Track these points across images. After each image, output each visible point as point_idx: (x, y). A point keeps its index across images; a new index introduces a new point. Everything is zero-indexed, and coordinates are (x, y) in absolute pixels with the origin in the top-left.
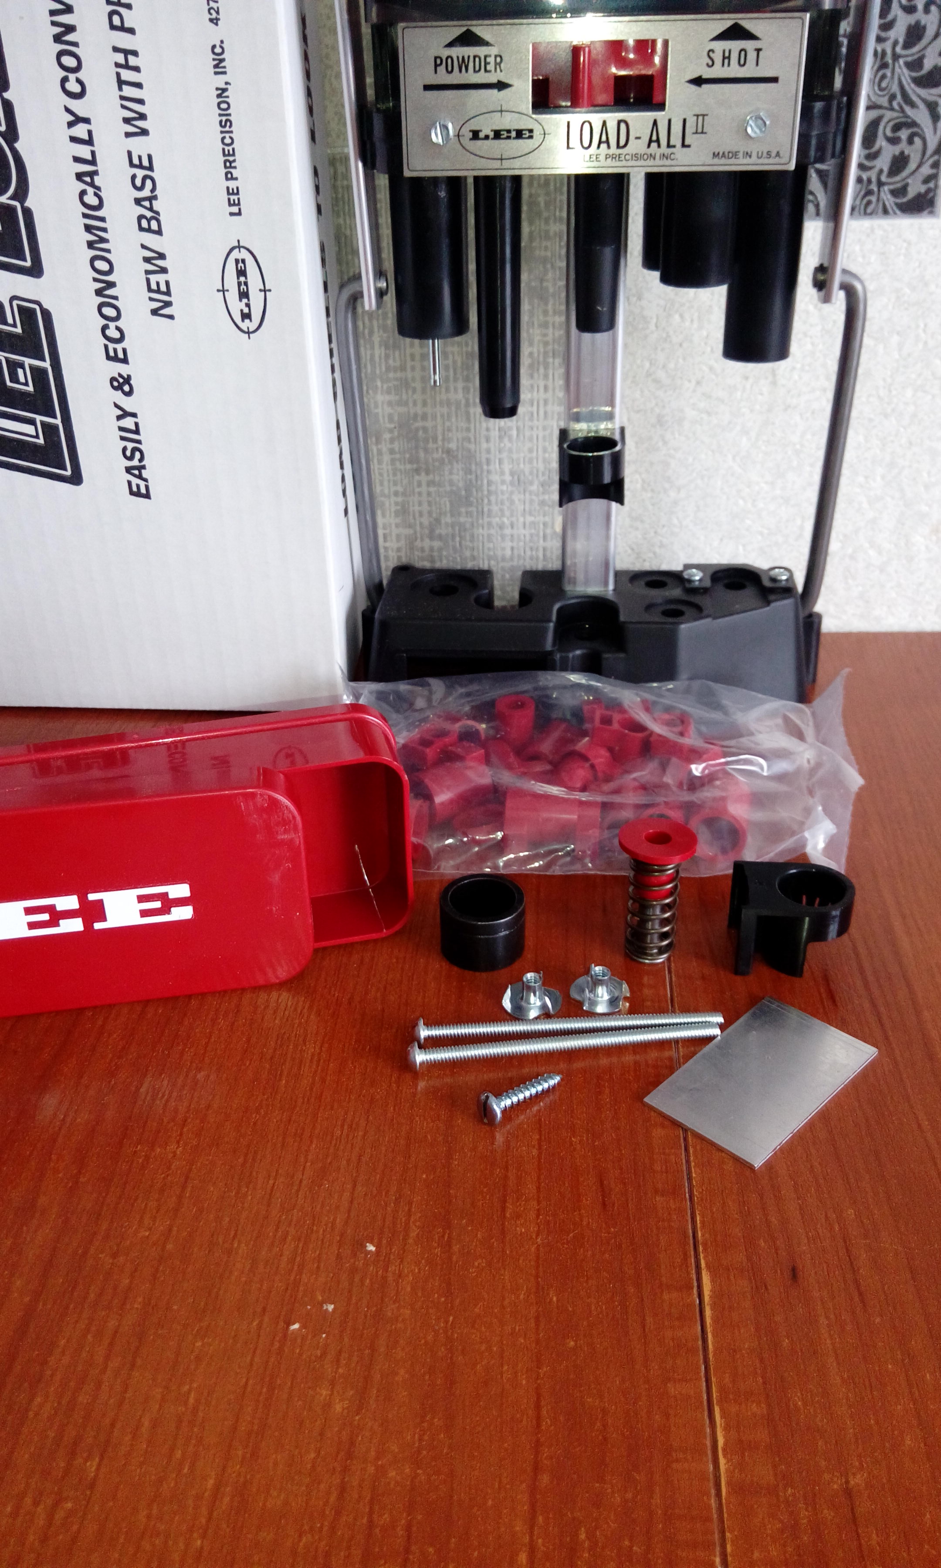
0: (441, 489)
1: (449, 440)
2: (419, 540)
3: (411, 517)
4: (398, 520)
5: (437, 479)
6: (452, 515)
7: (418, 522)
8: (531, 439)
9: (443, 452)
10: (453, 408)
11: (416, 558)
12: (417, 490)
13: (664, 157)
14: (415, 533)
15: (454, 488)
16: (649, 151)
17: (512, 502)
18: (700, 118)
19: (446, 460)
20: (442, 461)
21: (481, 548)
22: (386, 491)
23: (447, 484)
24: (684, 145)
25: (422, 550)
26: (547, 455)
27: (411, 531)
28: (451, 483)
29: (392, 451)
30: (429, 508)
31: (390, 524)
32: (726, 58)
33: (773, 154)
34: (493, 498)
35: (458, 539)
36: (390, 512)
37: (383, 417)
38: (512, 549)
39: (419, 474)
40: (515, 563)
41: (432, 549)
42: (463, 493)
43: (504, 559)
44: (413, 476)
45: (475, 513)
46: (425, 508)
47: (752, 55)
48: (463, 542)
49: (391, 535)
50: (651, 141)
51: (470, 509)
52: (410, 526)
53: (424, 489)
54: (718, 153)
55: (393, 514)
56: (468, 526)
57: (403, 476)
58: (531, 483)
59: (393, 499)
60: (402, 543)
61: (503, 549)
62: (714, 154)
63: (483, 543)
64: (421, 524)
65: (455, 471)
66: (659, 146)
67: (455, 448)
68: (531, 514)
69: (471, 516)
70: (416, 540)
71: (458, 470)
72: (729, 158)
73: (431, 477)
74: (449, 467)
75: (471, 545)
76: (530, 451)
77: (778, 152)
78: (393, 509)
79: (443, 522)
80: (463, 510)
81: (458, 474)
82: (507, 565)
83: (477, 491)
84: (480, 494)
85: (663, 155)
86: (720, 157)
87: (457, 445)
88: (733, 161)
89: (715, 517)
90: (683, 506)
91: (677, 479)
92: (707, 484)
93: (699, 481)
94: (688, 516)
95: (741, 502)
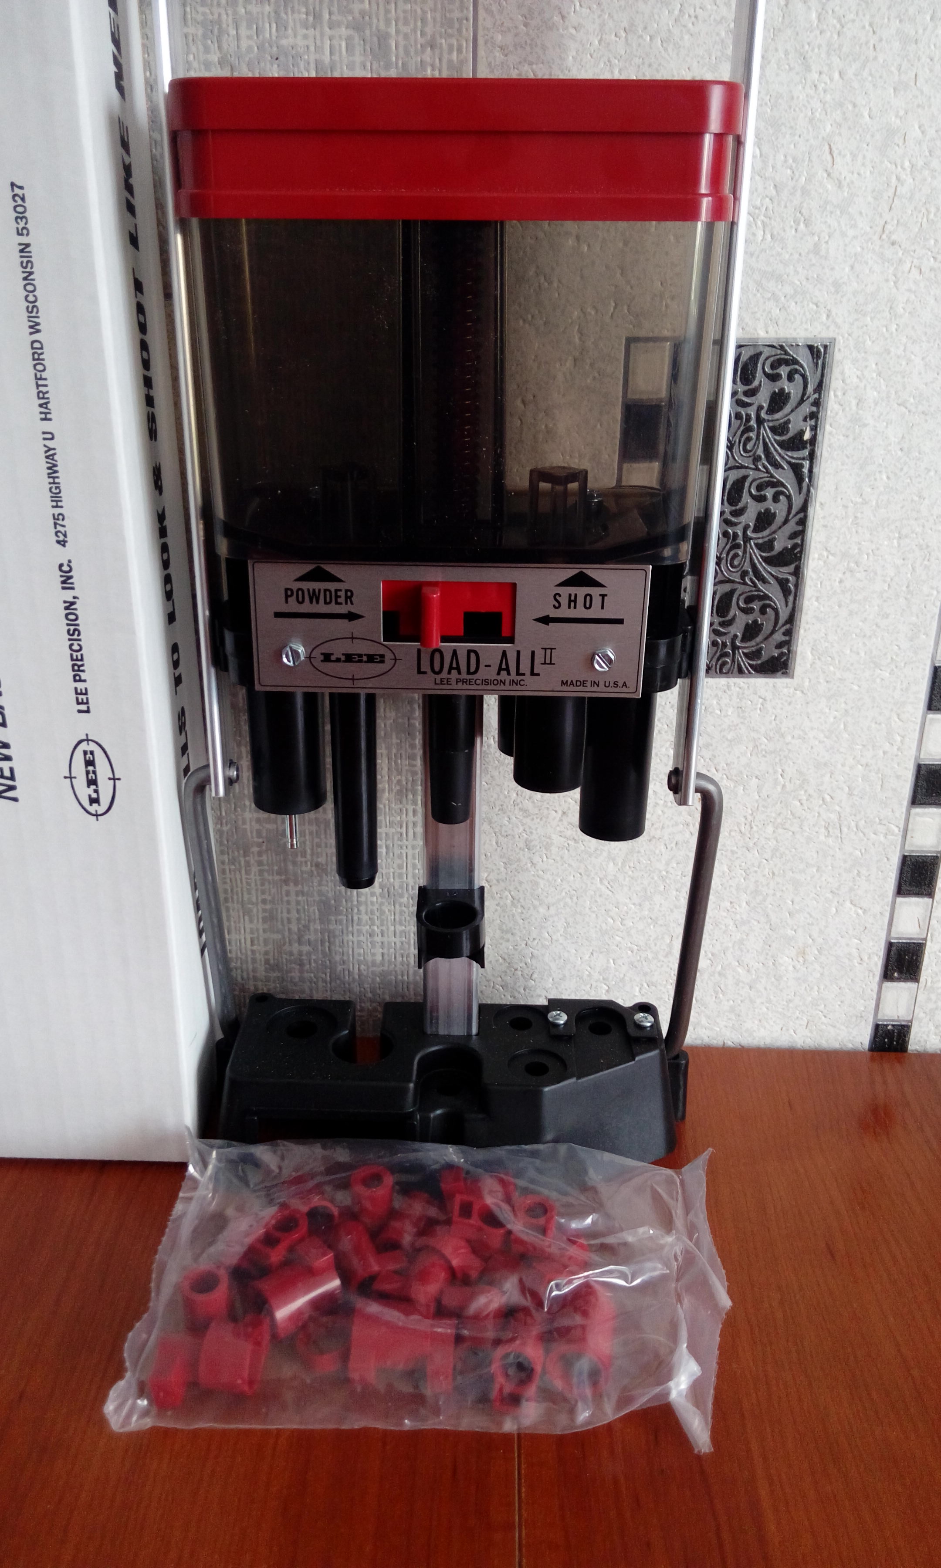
0: (310, 899)
2: (287, 945)
3: (279, 923)
4: (266, 926)
5: (306, 889)
6: (322, 922)
7: (286, 928)
8: (400, 856)
9: (311, 866)
10: (322, 826)
11: (284, 961)
12: (285, 899)
13: (513, 682)
14: (284, 938)
15: (324, 898)
16: (499, 678)
17: (382, 912)
18: (548, 651)
19: (315, 873)
21: (351, 952)
22: (254, 899)
24: (533, 673)
25: (291, 953)
27: (279, 936)
28: (320, 893)
29: (260, 863)
30: (297, 916)
31: (258, 930)
32: (572, 601)
33: (620, 684)
34: (362, 908)
35: (327, 944)
36: (257, 918)
37: (252, 832)
38: (383, 954)
39: (287, 885)
40: (386, 968)
41: (300, 953)
42: (333, 902)
43: (374, 964)
44: (281, 887)
45: (345, 921)
46: (294, 915)
47: (597, 601)
48: (333, 947)
49: (258, 938)
50: (500, 669)
51: (340, 917)
52: (278, 932)
53: (293, 898)
54: (567, 681)
55: (261, 920)
56: (337, 933)
57: (271, 886)
58: (402, 896)
59: (261, 906)
60: (270, 947)
61: (374, 955)
62: (562, 681)
63: (353, 949)
64: (289, 929)
65: (324, 882)
66: (509, 674)
67: (324, 862)
68: (401, 924)
69: (341, 924)
70: (284, 944)
71: (327, 881)
72: (577, 686)
73: (299, 887)
74: (319, 878)
75: (340, 950)
76: (400, 867)
77: (625, 683)
78: (260, 916)
79: (312, 928)
80: (333, 918)
81: (327, 885)
82: (378, 970)
83: (346, 901)
84: (349, 905)
85: (513, 681)
86: (569, 684)
87: (327, 860)
88: (581, 688)
89: (585, 933)
90: (554, 922)
91: (547, 897)
92: (576, 903)
93: (568, 900)
94: (558, 931)
95: (610, 921)
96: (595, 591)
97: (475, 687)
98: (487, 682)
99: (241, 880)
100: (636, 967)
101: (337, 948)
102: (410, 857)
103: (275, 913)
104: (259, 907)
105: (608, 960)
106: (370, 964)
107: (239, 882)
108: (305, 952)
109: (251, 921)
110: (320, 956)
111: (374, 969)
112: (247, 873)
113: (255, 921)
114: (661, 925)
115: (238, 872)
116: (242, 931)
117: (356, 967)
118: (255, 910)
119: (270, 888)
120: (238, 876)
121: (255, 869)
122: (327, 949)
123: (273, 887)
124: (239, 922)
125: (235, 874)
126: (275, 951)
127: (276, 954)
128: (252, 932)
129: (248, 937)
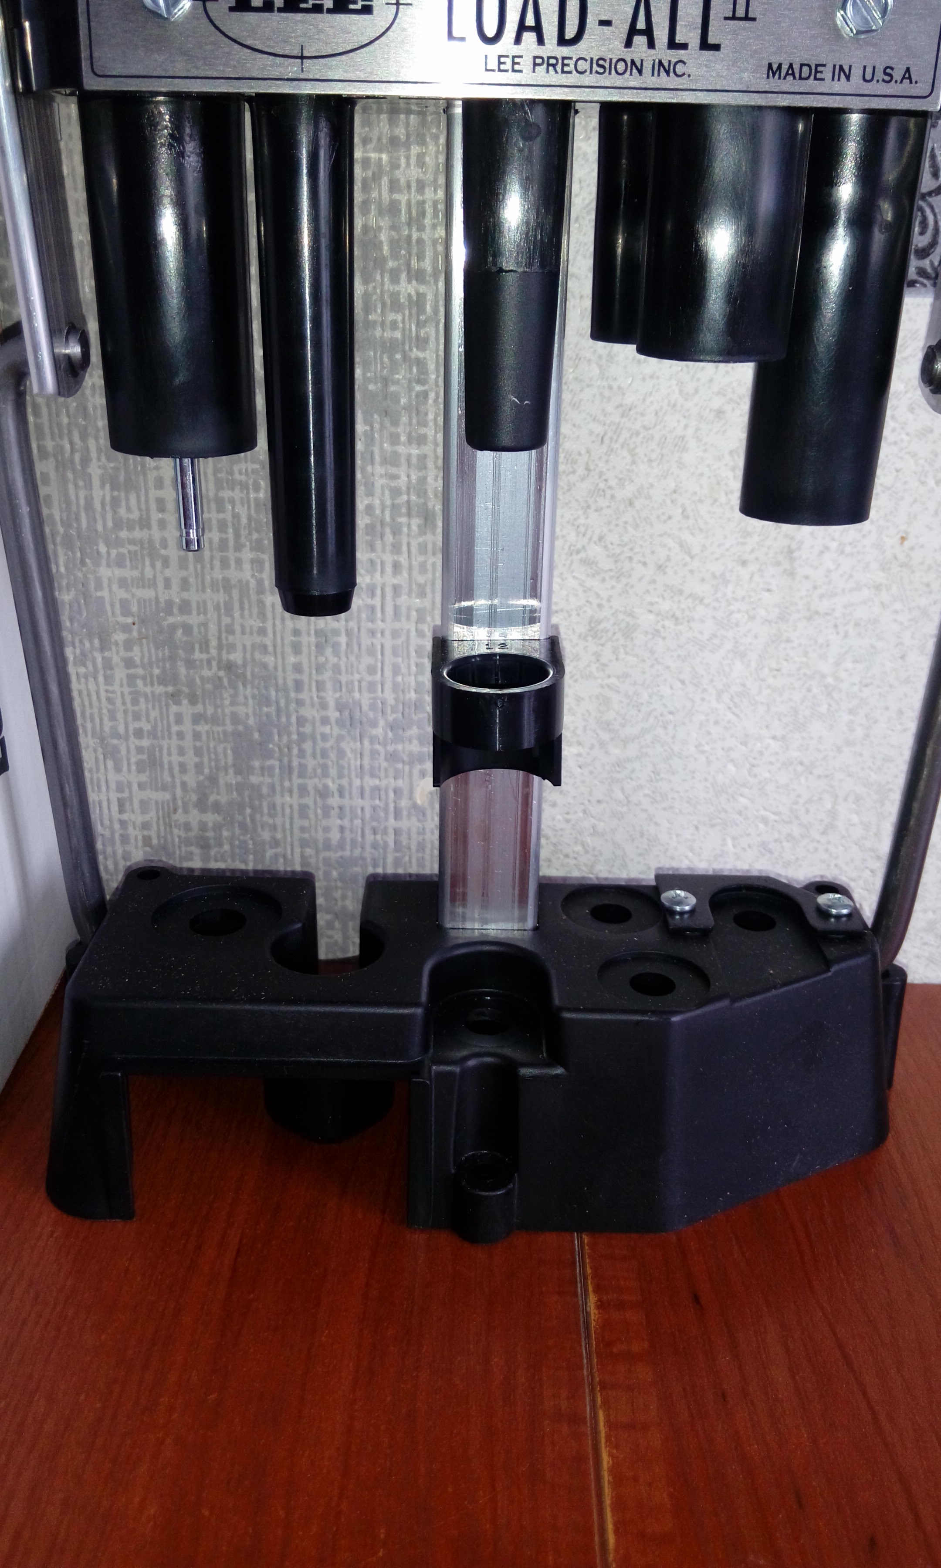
0: (216, 729)
1: (232, 648)
2: (180, 811)
3: (166, 773)
4: (144, 778)
5: (210, 711)
6: (238, 772)
7: (178, 782)
8: (371, 652)
9: (219, 669)
10: (235, 594)
11: (177, 840)
12: (175, 729)
13: (661, 67)
14: (174, 799)
15: (241, 728)
16: (628, 55)
17: (341, 754)
19: (225, 681)
20: (218, 683)
21: (288, 826)
22: (121, 729)
23: (228, 722)
24: (705, 45)
25: (187, 827)
26: (399, 679)
27: (167, 796)
28: (236, 719)
29: (129, 663)
30: (197, 759)
31: (130, 784)
33: (898, 75)
34: (308, 746)
35: (248, 811)
36: (129, 764)
37: (112, 605)
38: (342, 829)
39: (178, 703)
40: (347, 853)
41: (203, 827)
42: (256, 735)
43: (327, 847)
44: (167, 705)
45: (277, 771)
46: (191, 759)
48: (258, 816)
49: (131, 799)
50: (633, 31)
51: (269, 763)
52: (164, 788)
53: (187, 727)
54: (780, 66)
55: (134, 768)
56: (265, 790)
57: (150, 706)
58: (374, 724)
59: (134, 742)
60: (151, 815)
61: (327, 829)
62: (770, 66)
63: (292, 818)
64: (184, 784)
65: (241, 699)
66: (651, 44)
67: (240, 662)
68: (373, 775)
69: (271, 775)
70: (175, 810)
71: (246, 698)
72: (801, 78)
73: (199, 708)
74: (232, 691)
75: (271, 821)
76: (371, 670)
77: (908, 70)
78: (133, 760)
79: (222, 782)
80: (257, 764)
82: (334, 856)
83: (279, 735)
84: (285, 739)
85: (661, 63)
86: (783, 74)
87: (244, 657)
88: (811, 84)
89: (687, 791)
90: (633, 771)
91: (623, 726)
92: (674, 737)
93: (660, 731)
94: (641, 787)
95: (731, 767)
97: (574, 79)
98: (601, 65)
99: (98, 693)
100: (770, 852)
101: (266, 818)
102: (388, 652)
103: (157, 754)
104: (130, 743)
105: (724, 840)
106: (321, 846)
107: (94, 697)
108: (210, 825)
109: (118, 770)
110: (237, 831)
111: (327, 854)
112: (108, 680)
113: (125, 768)
114: (819, 777)
115: (91, 680)
116: (104, 788)
117: (297, 850)
118: (123, 751)
119: (147, 709)
120: (92, 686)
121: (120, 674)
122: (248, 819)
123: (154, 707)
124: (98, 770)
125: (86, 684)
126: (161, 822)
127: (162, 828)
128: (120, 788)
129: (114, 796)
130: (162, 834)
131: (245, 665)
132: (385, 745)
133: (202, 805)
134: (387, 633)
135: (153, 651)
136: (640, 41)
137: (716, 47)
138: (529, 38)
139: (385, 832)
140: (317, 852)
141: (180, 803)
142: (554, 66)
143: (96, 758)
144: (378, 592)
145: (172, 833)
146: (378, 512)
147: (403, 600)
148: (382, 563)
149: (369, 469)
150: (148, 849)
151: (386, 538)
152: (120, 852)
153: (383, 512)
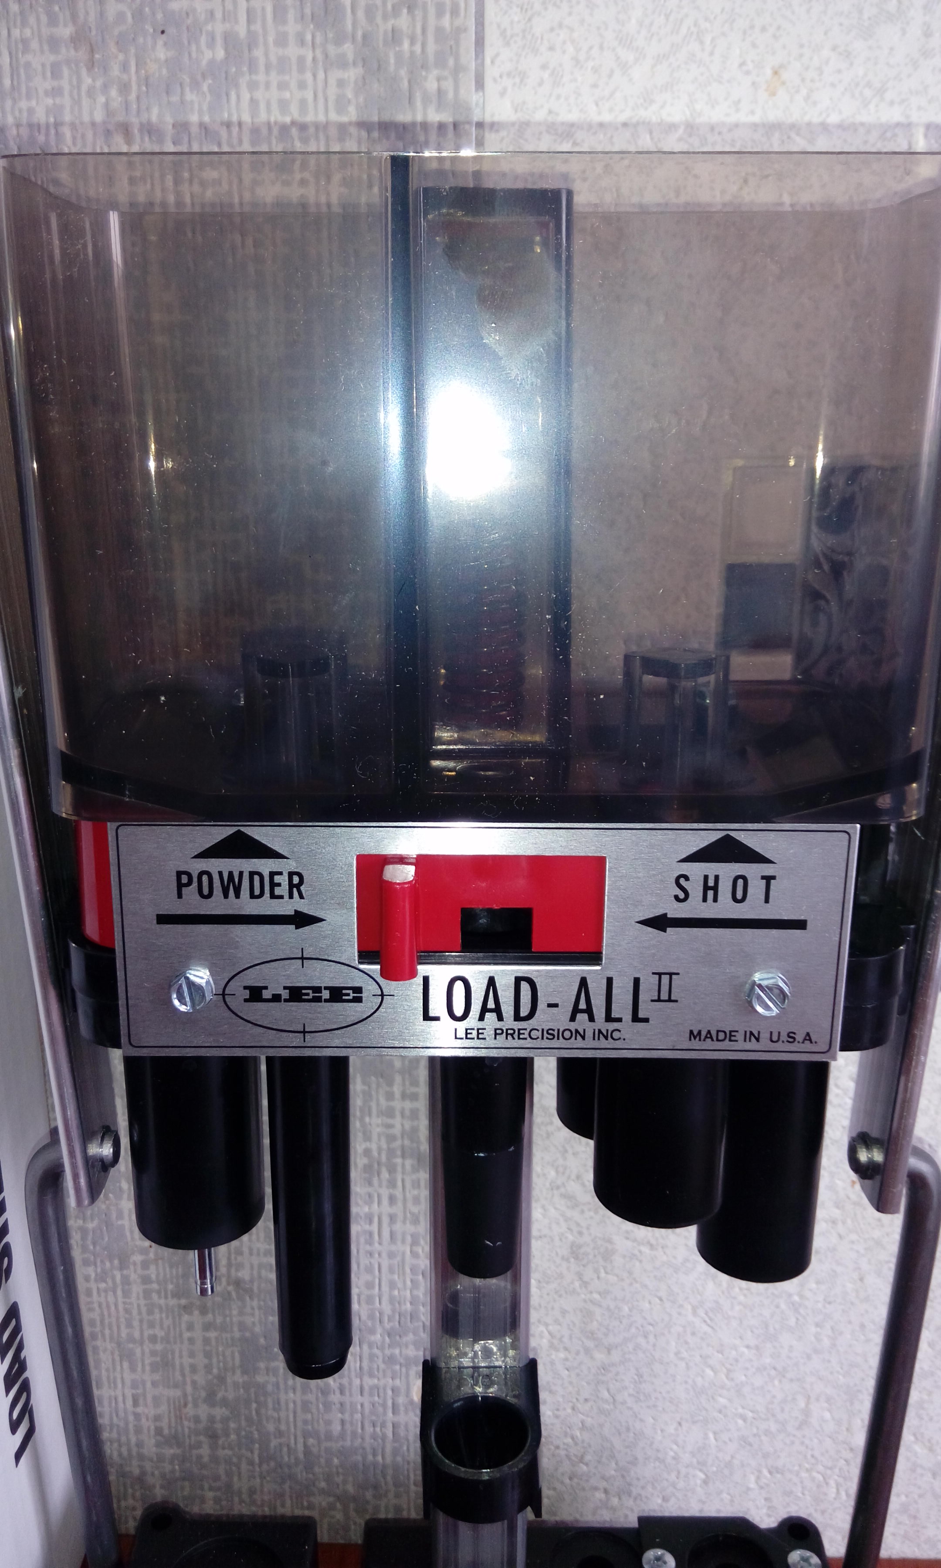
0: (224, 1335)
1: (240, 1266)
2: (190, 1405)
3: (177, 1373)
4: (157, 1377)
5: (219, 1320)
6: (245, 1372)
7: (188, 1380)
9: (229, 1284)
11: (186, 1430)
12: (187, 1335)
13: (601, 1035)
14: (185, 1395)
15: (248, 1334)
16: (573, 1026)
18: (665, 979)
19: (234, 1294)
20: (227, 1296)
21: (291, 1419)
22: (137, 1335)
23: (236, 1329)
24: (636, 1018)
25: (197, 1420)
26: (396, 1293)
27: (178, 1393)
28: (242, 1327)
29: (146, 1280)
30: (206, 1361)
31: (144, 1383)
32: (710, 888)
33: (799, 1037)
35: (254, 1405)
36: (143, 1365)
38: (343, 1422)
39: (190, 1313)
40: (348, 1443)
41: (211, 1419)
42: (262, 1341)
43: (329, 1437)
44: (180, 1316)
46: (200, 1360)
47: (756, 888)
48: (263, 1411)
49: (144, 1395)
50: (576, 1011)
52: (176, 1386)
53: (198, 1334)
54: (699, 1033)
55: (148, 1368)
56: (270, 1388)
57: (164, 1315)
58: (372, 1331)
59: (148, 1347)
60: (163, 1409)
61: (328, 1423)
62: (691, 1032)
63: (295, 1413)
64: (194, 1383)
65: (248, 1310)
66: (592, 1019)
67: (247, 1278)
68: (371, 1375)
70: (185, 1405)
71: (253, 1308)
72: (718, 1040)
74: (240, 1303)
75: (275, 1415)
77: (808, 1034)
78: (147, 1362)
79: (229, 1380)
80: (262, 1365)
81: (253, 1315)
82: (335, 1446)
85: (600, 1032)
86: (703, 1038)
87: (252, 1274)
88: (726, 1044)
89: (668, 1392)
90: (617, 1374)
91: (606, 1335)
92: (654, 1345)
93: (641, 1340)
94: (625, 1388)
95: (709, 1372)
96: (752, 871)
97: (529, 1043)
98: (550, 1034)
99: (116, 1305)
100: (751, 1445)
101: (270, 1412)
102: (385, 1269)
103: (170, 1356)
104: (145, 1347)
105: (706, 1434)
106: (323, 1437)
107: (113, 1308)
108: (218, 1418)
109: (133, 1369)
110: (243, 1423)
111: (329, 1444)
112: (126, 1294)
113: (139, 1369)
114: (791, 1380)
115: (110, 1293)
116: (120, 1385)
117: (301, 1440)
118: (138, 1351)
119: (161, 1319)
120: (111, 1299)
121: (137, 1289)
122: (254, 1413)
123: (167, 1317)
124: (114, 1370)
125: (106, 1297)
126: (172, 1414)
127: (173, 1420)
128: (134, 1385)
129: (129, 1393)
130: (173, 1425)
131: (252, 1281)
132: (382, 1348)
133: (211, 1399)
134: (384, 1255)
135: (168, 1269)
136: (582, 1017)
137: (646, 1020)
138: (490, 1017)
139: (383, 1425)
140: (319, 1443)
141: (190, 1398)
142: (512, 1035)
143: (113, 1360)
144: (376, 1220)
145: (183, 1427)
146: (375, 1154)
147: (398, 1227)
148: (379, 1196)
149: (367, 1120)
150: (159, 1438)
151: (382, 1176)
152: (133, 1440)
153: (379, 1154)
